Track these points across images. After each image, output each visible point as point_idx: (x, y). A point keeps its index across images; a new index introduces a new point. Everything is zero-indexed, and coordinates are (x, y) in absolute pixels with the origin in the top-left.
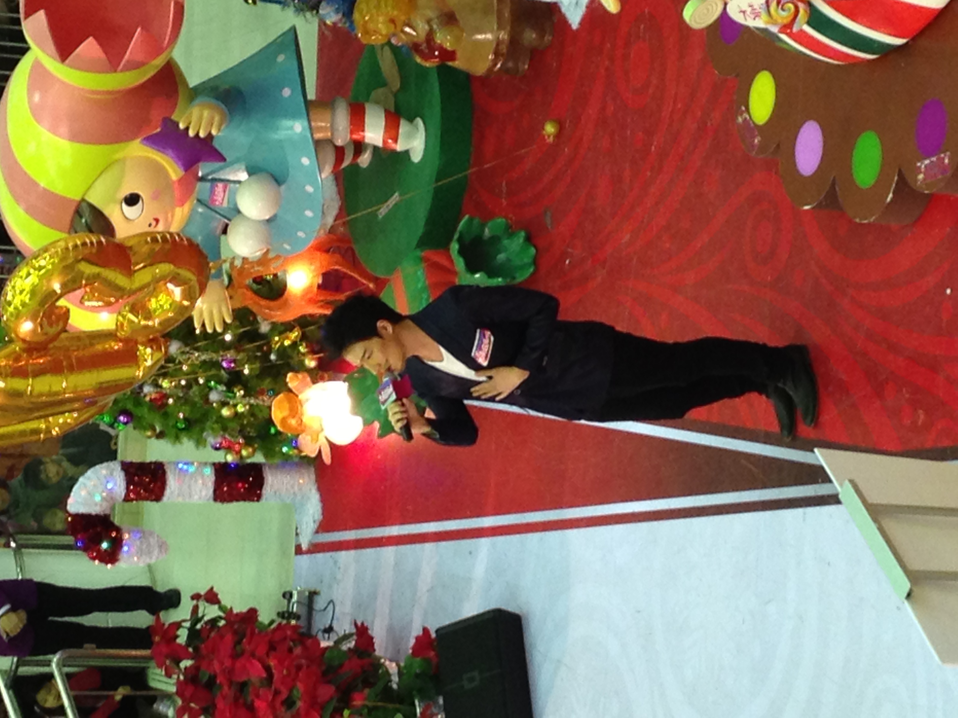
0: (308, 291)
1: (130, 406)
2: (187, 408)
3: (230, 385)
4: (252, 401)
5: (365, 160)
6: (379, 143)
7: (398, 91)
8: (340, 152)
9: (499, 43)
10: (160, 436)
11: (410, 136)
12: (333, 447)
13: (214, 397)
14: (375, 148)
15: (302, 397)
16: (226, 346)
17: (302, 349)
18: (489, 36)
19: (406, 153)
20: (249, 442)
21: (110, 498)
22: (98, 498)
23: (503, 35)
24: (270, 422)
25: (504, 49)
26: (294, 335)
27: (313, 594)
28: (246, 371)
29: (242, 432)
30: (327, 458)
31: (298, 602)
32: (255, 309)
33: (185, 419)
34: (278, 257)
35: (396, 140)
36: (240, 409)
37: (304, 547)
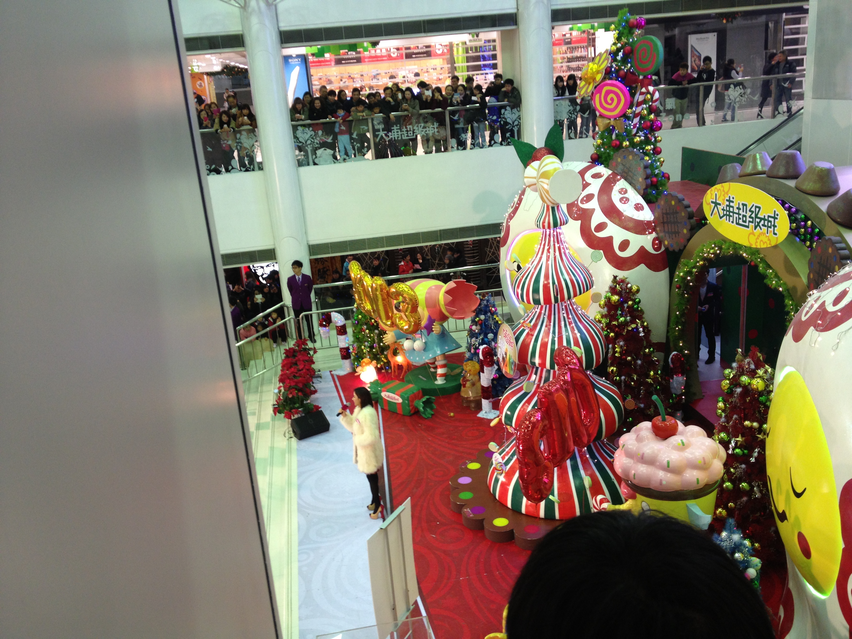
0: (397, 362)
1: (360, 323)
2: (362, 337)
3: (370, 347)
4: (367, 353)
5: (432, 370)
6: (438, 373)
7: (451, 375)
8: (434, 363)
9: (470, 398)
10: (354, 332)
11: (441, 380)
12: (359, 376)
13: (366, 343)
14: (436, 372)
15: (371, 365)
16: (379, 344)
17: (382, 363)
18: (471, 395)
19: (436, 380)
20: (356, 354)
21: (336, 323)
22: (336, 319)
23: (472, 398)
24: (362, 359)
25: (469, 399)
26: (385, 361)
27: (321, 377)
28: (374, 350)
29: (358, 352)
30: (356, 374)
31: (318, 374)
32: (390, 349)
33: (359, 338)
34: (404, 353)
35: (439, 377)
36: (364, 351)
37: (332, 373)
